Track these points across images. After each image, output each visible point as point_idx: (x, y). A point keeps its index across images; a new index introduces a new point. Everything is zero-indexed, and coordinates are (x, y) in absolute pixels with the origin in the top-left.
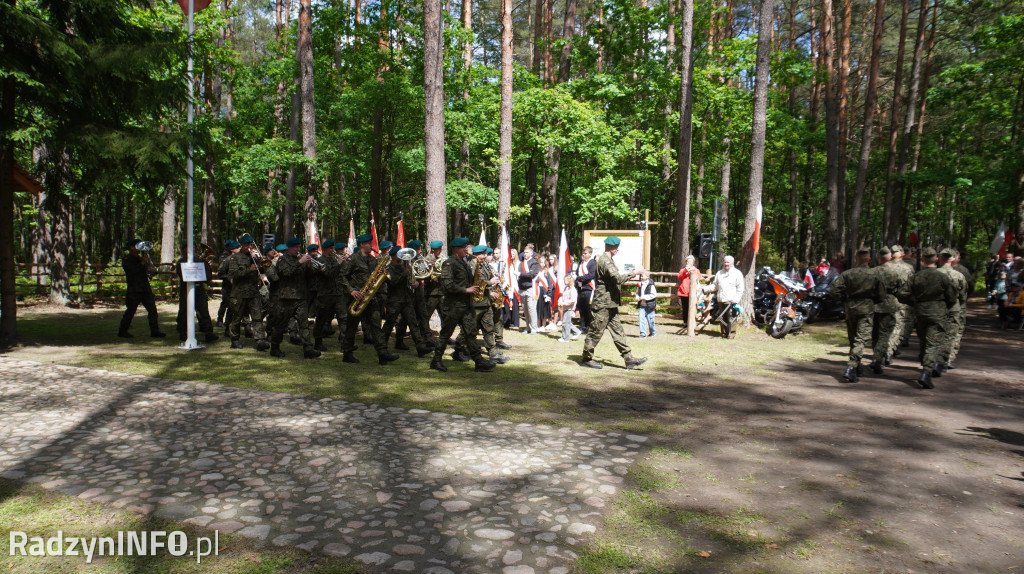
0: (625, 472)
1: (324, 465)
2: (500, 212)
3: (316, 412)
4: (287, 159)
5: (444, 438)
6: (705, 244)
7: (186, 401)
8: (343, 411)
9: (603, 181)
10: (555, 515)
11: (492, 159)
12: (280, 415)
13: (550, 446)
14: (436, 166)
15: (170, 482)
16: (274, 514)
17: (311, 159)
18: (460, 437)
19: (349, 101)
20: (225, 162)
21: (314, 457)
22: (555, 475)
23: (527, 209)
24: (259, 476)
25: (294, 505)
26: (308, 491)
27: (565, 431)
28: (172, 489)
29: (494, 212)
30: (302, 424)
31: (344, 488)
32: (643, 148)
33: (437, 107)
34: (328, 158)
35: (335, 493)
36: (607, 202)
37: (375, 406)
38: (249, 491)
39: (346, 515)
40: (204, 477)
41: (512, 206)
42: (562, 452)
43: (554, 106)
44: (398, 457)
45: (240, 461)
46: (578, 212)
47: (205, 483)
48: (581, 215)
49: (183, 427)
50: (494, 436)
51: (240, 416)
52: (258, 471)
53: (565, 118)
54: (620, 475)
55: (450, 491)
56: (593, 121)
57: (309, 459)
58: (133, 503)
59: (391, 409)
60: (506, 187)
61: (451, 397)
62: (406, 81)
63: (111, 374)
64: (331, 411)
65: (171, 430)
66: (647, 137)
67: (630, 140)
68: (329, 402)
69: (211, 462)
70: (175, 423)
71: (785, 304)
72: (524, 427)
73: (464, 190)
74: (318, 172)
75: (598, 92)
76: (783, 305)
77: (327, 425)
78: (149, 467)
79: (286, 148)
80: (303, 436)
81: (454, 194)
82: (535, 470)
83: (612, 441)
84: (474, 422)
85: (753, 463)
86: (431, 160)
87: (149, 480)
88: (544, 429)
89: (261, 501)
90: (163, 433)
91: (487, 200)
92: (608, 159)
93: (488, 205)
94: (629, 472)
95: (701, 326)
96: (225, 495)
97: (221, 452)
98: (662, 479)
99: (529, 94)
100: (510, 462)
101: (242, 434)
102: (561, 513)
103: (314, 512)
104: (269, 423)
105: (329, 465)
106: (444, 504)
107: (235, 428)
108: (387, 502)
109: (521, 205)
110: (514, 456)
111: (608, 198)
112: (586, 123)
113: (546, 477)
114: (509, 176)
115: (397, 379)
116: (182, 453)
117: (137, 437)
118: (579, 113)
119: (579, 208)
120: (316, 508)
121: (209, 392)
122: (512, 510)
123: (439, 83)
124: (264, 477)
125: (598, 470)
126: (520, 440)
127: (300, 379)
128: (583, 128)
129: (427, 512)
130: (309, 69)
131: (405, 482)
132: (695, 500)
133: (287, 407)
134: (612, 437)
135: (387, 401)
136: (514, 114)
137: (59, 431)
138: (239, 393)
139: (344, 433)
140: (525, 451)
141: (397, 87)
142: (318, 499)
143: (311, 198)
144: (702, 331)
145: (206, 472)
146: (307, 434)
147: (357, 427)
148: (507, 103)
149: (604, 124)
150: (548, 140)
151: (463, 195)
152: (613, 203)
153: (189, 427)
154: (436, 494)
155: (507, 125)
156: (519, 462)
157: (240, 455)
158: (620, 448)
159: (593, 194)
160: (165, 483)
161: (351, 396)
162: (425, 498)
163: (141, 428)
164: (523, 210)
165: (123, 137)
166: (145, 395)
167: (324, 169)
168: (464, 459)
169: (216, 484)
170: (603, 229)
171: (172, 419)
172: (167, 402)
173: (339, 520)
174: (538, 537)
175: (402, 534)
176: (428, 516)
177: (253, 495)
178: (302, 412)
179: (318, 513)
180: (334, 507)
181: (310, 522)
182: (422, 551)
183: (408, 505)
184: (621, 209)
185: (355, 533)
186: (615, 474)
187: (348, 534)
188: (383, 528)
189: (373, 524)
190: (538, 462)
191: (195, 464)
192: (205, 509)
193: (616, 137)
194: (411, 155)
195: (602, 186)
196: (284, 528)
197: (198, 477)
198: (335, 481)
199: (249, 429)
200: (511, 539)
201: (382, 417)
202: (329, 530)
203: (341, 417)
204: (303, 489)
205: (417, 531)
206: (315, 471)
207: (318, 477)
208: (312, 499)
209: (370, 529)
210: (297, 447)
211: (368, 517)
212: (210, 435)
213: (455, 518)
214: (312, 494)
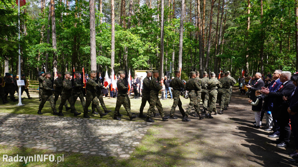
0: (146, 131)
1: (69, 133)
2: (112, 65)
3: (63, 121)
4: (48, 49)
5: (100, 125)
6: (168, 73)
7: (24, 119)
8: (71, 120)
9: (140, 57)
10: (129, 141)
11: (109, 50)
12: (53, 122)
13: (127, 126)
14: (93, 52)
15: (25, 139)
16: (57, 145)
17: (55, 49)
18: (104, 125)
19: (66, 33)
20: (27, 50)
22: (129, 132)
23: (119, 64)
24: (51, 136)
25: (62, 142)
26: (65, 139)
28: (27, 141)
29: (110, 66)
30: (60, 124)
31: (75, 138)
32: (151, 48)
33: (93, 35)
34: (60, 49)
35: (72, 139)
37: (80, 118)
38: (48, 140)
39: (76, 144)
40: (35, 137)
41: (115, 63)
42: (131, 127)
43: (126, 35)
44: (88, 130)
45: (44, 133)
46: (134, 65)
47: (36, 139)
49: (25, 126)
50: (113, 124)
51: (41, 122)
52: (50, 135)
53: (129, 39)
55: (103, 137)
56: (137, 40)
57: (64, 132)
58: (16, 145)
60: (113, 58)
62: (84, 27)
64: (67, 120)
65: (21, 127)
66: (152, 45)
67: (147, 45)
68: (66, 118)
69: (36, 134)
70: (22, 125)
72: (120, 122)
73: (101, 59)
74: (57, 53)
75: (138, 32)
77: (67, 123)
78: (18, 136)
79: (47, 46)
81: (98, 60)
82: (124, 131)
83: (143, 124)
84: (107, 121)
86: (92, 51)
87: (19, 139)
88: (126, 122)
89: (52, 142)
90: (19, 127)
91: (108, 62)
92: (141, 51)
93: (108, 63)
94: (148, 131)
96: (42, 141)
97: (38, 131)
98: (156, 132)
99: (119, 32)
100: (117, 130)
101: (43, 126)
102: (131, 140)
104: (50, 124)
105: (70, 133)
106: (102, 140)
107: (41, 125)
108: (87, 140)
109: (117, 63)
111: (142, 61)
112: (135, 40)
114: (114, 55)
116: (27, 132)
117: (11, 129)
118: (133, 38)
119: (134, 64)
120: (68, 142)
121: (30, 117)
122: (119, 140)
123: (94, 29)
125: (140, 131)
126: (120, 125)
128: (134, 42)
130: (54, 23)
131: (91, 135)
133: (54, 119)
136: (115, 38)
138: (39, 117)
139: (72, 125)
140: (121, 127)
141: (81, 29)
142: (69, 140)
143: (55, 61)
145: (35, 136)
146: (62, 126)
147: (76, 123)
148: (113, 34)
149: (140, 41)
150: (125, 45)
151: (101, 60)
152: (143, 63)
153: (27, 126)
154: (99, 138)
155: (113, 41)
157: (44, 132)
158: (145, 126)
159: (138, 60)
160: (24, 139)
162: (96, 139)
163: (12, 127)
164: (118, 65)
166: (10, 118)
167: (60, 52)
168: (106, 130)
169: (39, 139)
170: (140, 70)
171: (21, 124)
172: (18, 120)
173: (75, 145)
174: (125, 145)
175: (92, 147)
176: (98, 143)
177: (50, 141)
178: (59, 121)
179: (69, 144)
180: (73, 142)
181: (67, 146)
182: (97, 150)
183: (92, 140)
184: (145, 64)
185: (80, 147)
186: (144, 131)
187: (78, 148)
188: (87, 146)
189: (84, 145)
190: (125, 130)
191: (31, 134)
192: (37, 145)
193: (143, 44)
194: (85, 48)
195: (140, 58)
196: (60, 147)
197: (33, 137)
198: (72, 136)
199: (45, 125)
200: (119, 146)
201: (82, 121)
202: (73, 147)
203: (71, 121)
204: (64, 138)
205: (95, 146)
206: (66, 134)
207: (67, 136)
208: (66, 141)
209: (83, 146)
210: (60, 129)
211: (82, 144)
212: (34, 127)
213: (105, 143)
214: (66, 140)
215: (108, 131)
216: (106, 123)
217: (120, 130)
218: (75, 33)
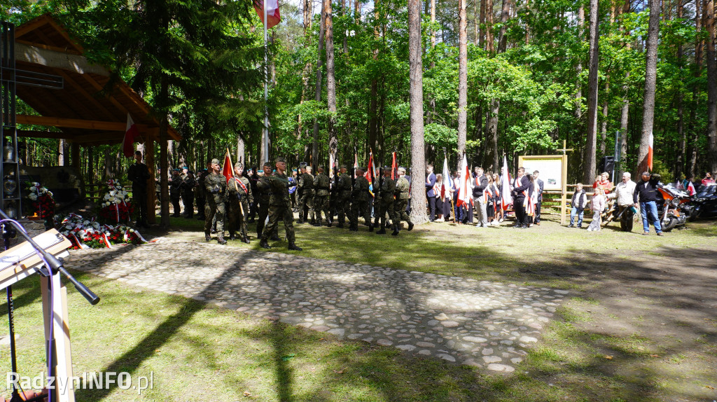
0: (554, 310)
1: (367, 300)
2: (459, 144)
3: (354, 272)
4: (318, 113)
5: (435, 288)
6: (608, 164)
7: (276, 264)
8: (370, 271)
9: (532, 121)
10: (511, 331)
11: (454, 109)
12: (333, 273)
13: (504, 294)
14: (418, 116)
15: (283, 305)
16: (345, 324)
17: (333, 113)
18: (446, 288)
19: (357, 74)
20: (278, 117)
21: (360, 295)
22: (509, 310)
23: (477, 143)
24: (331, 304)
25: (355, 319)
26: (361, 313)
27: (513, 285)
28: (285, 309)
29: (457, 146)
30: (347, 278)
31: (382, 312)
32: (561, 97)
33: (417, 75)
34: (343, 112)
35: (376, 314)
36: (535, 136)
37: (388, 269)
38: (327, 312)
39: (386, 326)
40: (300, 303)
41: (468, 139)
42: (512, 298)
43: (495, 70)
44: (410, 297)
45: (318, 296)
46: (515, 143)
47: (302, 307)
48: (516, 146)
49: (280, 278)
50: (467, 288)
51: (310, 272)
52: (330, 302)
53: (504, 78)
54: (551, 312)
55: (444, 316)
56: (524, 79)
57: (357, 296)
58: (267, 315)
59: (399, 271)
60: (463, 127)
61: (436, 264)
62: (394, 59)
63: (228, 247)
64: (362, 271)
65: (273, 279)
66: (564, 89)
67: (551, 92)
68: (360, 266)
69: (302, 296)
70: (275, 275)
71: (672, 207)
72: (485, 284)
73: (434, 131)
74: (338, 121)
75: (526, 58)
76: (670, 208)
77: (363, 278)
78: (269, 297)
79: (317, 106)
80: (349, 284)
81: (428, 134)
82: (496, 307)
83: (545, 293)
84: (453, 280)
85: (643, 310)
86: (414, 112)
87: (271, 304)
88: (498, 285)
89: (335, 317)
90: (269, 280)
91: (450, 137)
92: (535, 107)
93: (451, 140)
94: (557, 311)
95: (605, 222)
96: (315, 313)
97: (306, 291)
98: (579, 316)
99: (477, 63)
100: (478, 303)
101: (315, 282)
102: (514, 331)
103: (367, 324)
104: (328, 277)
105: (369, 300)
106: (442, 323)
107: (309, 279)
108: (408, 320)
109: (474, 139)
110: (482, 299)
111: (536, 133)
112: (518, 81)
113: (502, 311)
114: (465, 120)
115: (398, 253)
116: (284, 291)
117: (256, 282)
118: (514, 74)
119: (516, 140)
120: (368, 321)
121: (287, 258)
122: (484, 328)
123: (419, 60)
124: (334, 305)
125: (536, 309)
126: (484, 291)
127: (338, 252)
128: (517, 84)
129: (433, 327)
130: (332, 55)
131: (417, 310)
132: (601, 329)
133: (336, 268)
134: (544, 291)
135: (395, 266)
136: (468, 78)
137: (213, 277)
138: (305, 260)
139: (374, 283)
140: (488, 296)
141: (388, 64)
142: (368, 317)
143: (333, 138)
144: (606, 226)
145: (301, 301)
146: (352, 283)
147: (381, 280)
148: (464, 70)
149: (531, 81)
150: (491, 94)
151: (433, 134)
152: (540, 136)
153: (283, 277)
154: (436, 317)
155: (464, 85)
156: (485, 302)
157: (317, 293)
158: (551, 297)
159: (525, 131)
160: (280, 306)
161: (372, 261)
162: (431, 320)
163: (256, 277)
164: (475, 143)
165: (229, 106)
166: (252, 260)
167: (342, 119)
168: (450, 299)
169: (308, 307)
170: (530, 154)
171: (272, 273)
172: (266, 264)
173: (382, 328)
174: (502, 342)
175: (420, 337)
176: (434, 329)
177: (330, 313)
178: (345, 271)
179: (370, 324)
180: (378, 322)
181: (366, 328)
182: (434, 346)
183: (421, 322)
184: (545, 141)
185: (394, 335)
186: (548, 312)
187: (390, 335)
188: (409, 333)
189: (403, 331)
190: (496, 303)
191: (293, 297)
192: (306, 320)
193: (540, 90)
194: (398, 108)
195: (531, 125)
196: (352, 330)
197: (297, 303)
198: (375, 308)
199: (317, 280)
200: (485, 342)
201: (395, 275)
202: (378, 333)
203: (370, 275)
204: (358, 312)
205: (429, 336)
206: (362, 302)
207: (365, 306)
208: (364, 317)
209: (402, 333)
210: (348, 290)
211: (399, 327)
212: (296, 282)
213: (450, 330)
214: (363, 314)
215: (458, 304)
216: (451, 282)
217: (483, 302)
218: (375, 74)
